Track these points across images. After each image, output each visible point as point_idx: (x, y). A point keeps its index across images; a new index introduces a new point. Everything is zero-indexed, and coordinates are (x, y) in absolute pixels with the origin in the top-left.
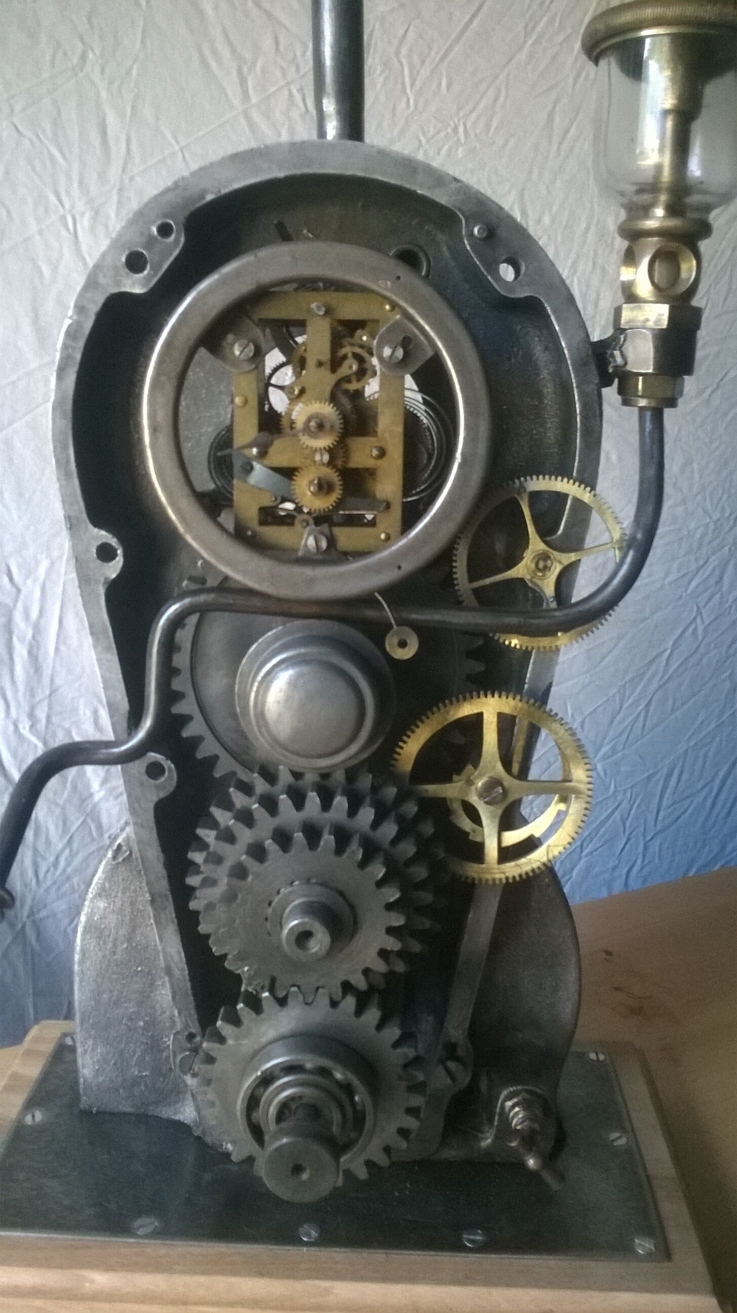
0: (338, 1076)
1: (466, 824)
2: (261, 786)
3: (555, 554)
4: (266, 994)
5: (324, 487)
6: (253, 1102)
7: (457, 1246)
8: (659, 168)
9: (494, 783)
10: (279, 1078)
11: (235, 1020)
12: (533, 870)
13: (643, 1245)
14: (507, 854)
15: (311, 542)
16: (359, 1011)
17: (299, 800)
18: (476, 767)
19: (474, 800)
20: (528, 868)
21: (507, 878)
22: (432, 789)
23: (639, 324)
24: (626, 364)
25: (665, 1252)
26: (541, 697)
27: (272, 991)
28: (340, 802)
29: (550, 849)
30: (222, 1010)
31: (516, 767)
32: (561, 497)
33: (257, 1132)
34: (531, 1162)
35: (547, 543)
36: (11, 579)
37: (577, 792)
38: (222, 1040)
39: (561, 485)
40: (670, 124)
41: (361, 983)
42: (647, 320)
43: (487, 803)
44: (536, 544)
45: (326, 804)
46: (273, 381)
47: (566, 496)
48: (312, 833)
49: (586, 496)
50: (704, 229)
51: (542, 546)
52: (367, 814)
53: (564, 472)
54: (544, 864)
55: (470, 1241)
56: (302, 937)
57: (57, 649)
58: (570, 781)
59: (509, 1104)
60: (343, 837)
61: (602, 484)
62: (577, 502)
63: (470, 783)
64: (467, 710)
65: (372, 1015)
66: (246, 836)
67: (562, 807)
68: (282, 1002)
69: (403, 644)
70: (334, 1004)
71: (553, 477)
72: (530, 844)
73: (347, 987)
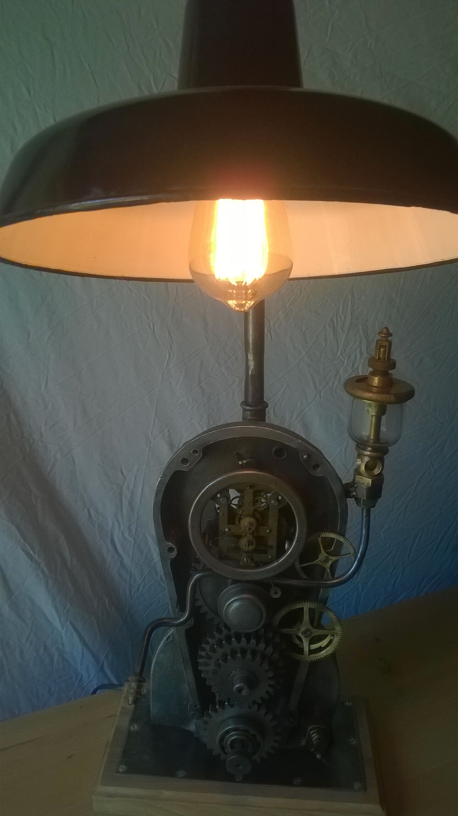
0: (251, 732)
1: (297, 642)
2: (225, 632)
3: (331, 557)
4: (226, 703)
5: (250, 543)
6: (222, 739)
7: (292, 784)
8: (369, 436)
9: (308, 630)
10: (231, 732)
11: (216, 711)
12: (321, 658)
13: (357, 785)
14: (311, 652)
15: (245, 560)
16: (259, 709)
17: (239, 640)
18: (301, 623)
19: (300, 635)
20: (319, 657)
21: (312, 660)
22: (286, 630)
23: (361, 483)
24: (357, 495)
25: (364, 788)
26: (324, 601)
27: (229, 702)
28: (253, 641)
29: (327, 652)
30: (210, 706)
31: (315, 624)
32: (333, 539)
33: (223, 748)
34: (318, 756)
35: (327, 553)
36: (122, 473)
37: (337, 634)
38: (211, 717)
39: (332, 535)
40: (374, 419)
41: (260, 701)
42: (364, 483)
43: (305, 637)
44: (323, 555)
45: (248, 641)
46: (232, 503)
47: (334, 539)
48: (244, 652)
49: (342, 539)
50: (386, 452)
51: (326, 555)
52: (262, 646)
53: (333, 531)
54: (325, 656)
55: (296, 782)
56: (240, 690)
57: (140, 501)
58: (335, 630)
59: (311, 732)
60: (254, 653)
61: (348, 535)
62: (338, 541)
63: (299, 630)
64: (298, 606)
65: (263, 711)
66: (220, 651)
67: (332, 638)
68: (232, 706)
69: (276, 593)
70: (250, 707)
71: (330, 533)
72: (320, 649)
73: (254, 702)
